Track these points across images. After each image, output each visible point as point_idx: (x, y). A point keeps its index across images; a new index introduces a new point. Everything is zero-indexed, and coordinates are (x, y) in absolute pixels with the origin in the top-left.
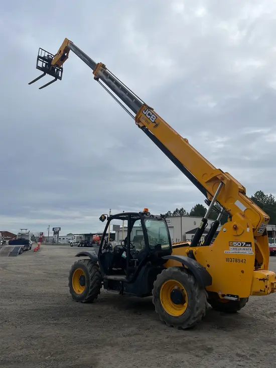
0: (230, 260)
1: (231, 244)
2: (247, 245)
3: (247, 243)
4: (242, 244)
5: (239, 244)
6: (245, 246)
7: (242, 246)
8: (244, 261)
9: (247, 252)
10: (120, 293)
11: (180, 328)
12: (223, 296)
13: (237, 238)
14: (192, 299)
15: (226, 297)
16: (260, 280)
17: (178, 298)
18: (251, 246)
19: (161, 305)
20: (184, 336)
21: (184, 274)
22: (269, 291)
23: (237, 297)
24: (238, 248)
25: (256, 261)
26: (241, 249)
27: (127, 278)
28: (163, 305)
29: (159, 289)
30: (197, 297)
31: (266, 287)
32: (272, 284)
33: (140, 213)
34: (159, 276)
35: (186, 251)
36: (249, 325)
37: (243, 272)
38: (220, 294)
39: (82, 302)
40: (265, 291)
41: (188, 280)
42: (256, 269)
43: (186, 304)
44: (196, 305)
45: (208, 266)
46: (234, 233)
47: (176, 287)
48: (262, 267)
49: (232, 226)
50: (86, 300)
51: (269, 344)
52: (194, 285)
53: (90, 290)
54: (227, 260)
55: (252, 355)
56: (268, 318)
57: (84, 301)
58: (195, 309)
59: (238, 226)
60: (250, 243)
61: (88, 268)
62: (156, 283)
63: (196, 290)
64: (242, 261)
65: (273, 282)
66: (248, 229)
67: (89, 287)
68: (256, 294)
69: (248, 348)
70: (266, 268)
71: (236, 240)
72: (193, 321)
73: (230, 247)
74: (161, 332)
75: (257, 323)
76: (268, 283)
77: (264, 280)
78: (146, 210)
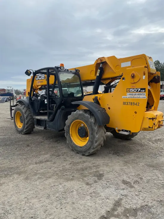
0: (126, 103)
1: (128, 90)
2: (142, 91)
3: (142, 89)
4: (137, 90)
5: (135, 90)
6: (139, 92)
7: (137, 92)
8: (137, 104)
9: (141, 97)
10: (44, 129)
11: (83, 155)
12: (119, 130)
13: (134, 85)
14: (92, 134)
15: (121, 132)
16: (150, 119)
17: (83, 133)
18: (145, 92)
19: (71, 138)
20: (84, 162)
21: (87, 115)
22: (156, 128)
23: (130, 131)
24: (133, 93)
25: (148, 103)
26: (136, 94)
27: (48, 118)
28: (72, 138)
29: (69, 127)
30: (96, 133)
31: (154, 124)
32: (159, 122)
33: (55, 67)
34: (69, 117)
35: (93, 97)
36: (138, 150)
37: (136, 113)
38: (117, 129)
39: (22, 134)
40: (152, 128)
41: (90, 120)
42: (147, 110)
43: (88, 138)
44: (95, 140)
45: (109, 108)
46: (132, 81)
47: (82, 125)
48: (153, 108)
49: (131, 75)
50: (24, 132)
51: (152, 169)
52: (94, 123)
53: (26, 126)
54: (124, 103)
55: (136, 182)
56: (153, 143)
57: (23, 133)
58: (94, 142)
59: (135, 74)
60: (144, 89)
61: (24, 111)
62: (67, 122)
63: (96, 128)
64: (136, 104)
65: (161, 120)
66: (144, 77)
67: (25, 124)
68: (145, 129)
69: (134, 174)
70: (155, 109)
71: (133, 87)
72: (93, 151)
73: (128, 93)
74: (67, 158)
75: (144, 148)
76: (156, 122)
77: (153, 119)
78: (62, 65)
